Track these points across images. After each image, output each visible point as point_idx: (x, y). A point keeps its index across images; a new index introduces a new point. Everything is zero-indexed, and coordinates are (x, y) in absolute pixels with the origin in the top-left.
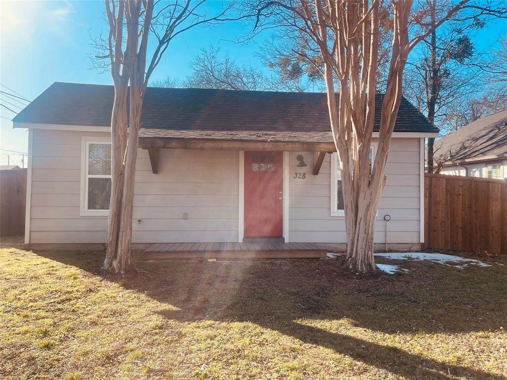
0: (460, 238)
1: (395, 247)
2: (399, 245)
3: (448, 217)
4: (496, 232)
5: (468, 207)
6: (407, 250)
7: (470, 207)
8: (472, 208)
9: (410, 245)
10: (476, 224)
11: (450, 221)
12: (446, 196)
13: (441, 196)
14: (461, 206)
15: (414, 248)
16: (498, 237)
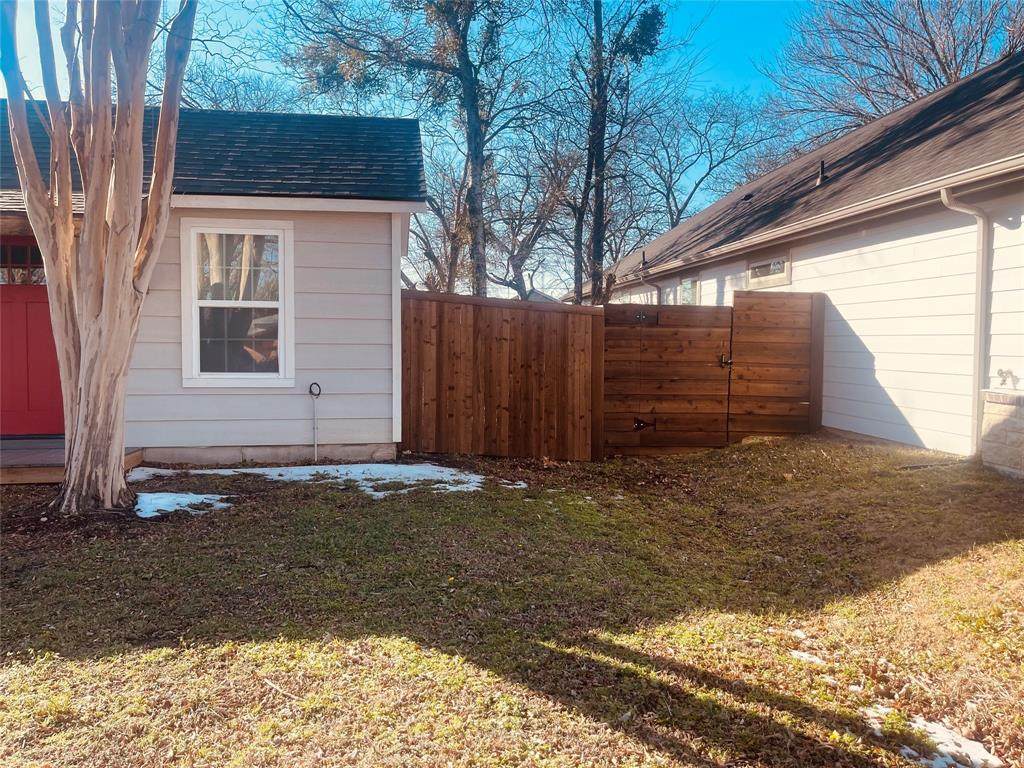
0: (505, 430)
1: (338, 454)
2: (347, 448)
3: (478, 387)
4: (581, 418)
5: (522, 366)
6: (365, 458)
7: (526, 366)
8: (530, 367)
9: (373, 448)
10: (538, 400)
11: (482, 394)
12: (475, 342)
13: (463, 341)
14: (506, 362)
15: (378, 455)
16: (585, 429)
